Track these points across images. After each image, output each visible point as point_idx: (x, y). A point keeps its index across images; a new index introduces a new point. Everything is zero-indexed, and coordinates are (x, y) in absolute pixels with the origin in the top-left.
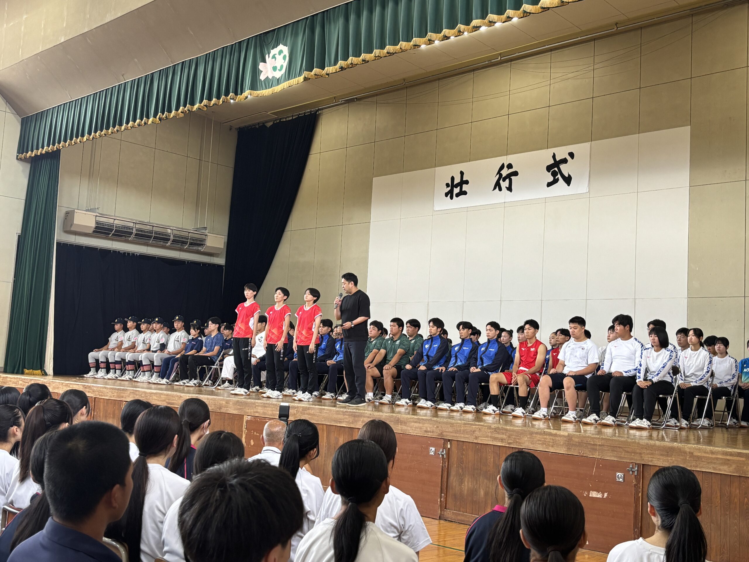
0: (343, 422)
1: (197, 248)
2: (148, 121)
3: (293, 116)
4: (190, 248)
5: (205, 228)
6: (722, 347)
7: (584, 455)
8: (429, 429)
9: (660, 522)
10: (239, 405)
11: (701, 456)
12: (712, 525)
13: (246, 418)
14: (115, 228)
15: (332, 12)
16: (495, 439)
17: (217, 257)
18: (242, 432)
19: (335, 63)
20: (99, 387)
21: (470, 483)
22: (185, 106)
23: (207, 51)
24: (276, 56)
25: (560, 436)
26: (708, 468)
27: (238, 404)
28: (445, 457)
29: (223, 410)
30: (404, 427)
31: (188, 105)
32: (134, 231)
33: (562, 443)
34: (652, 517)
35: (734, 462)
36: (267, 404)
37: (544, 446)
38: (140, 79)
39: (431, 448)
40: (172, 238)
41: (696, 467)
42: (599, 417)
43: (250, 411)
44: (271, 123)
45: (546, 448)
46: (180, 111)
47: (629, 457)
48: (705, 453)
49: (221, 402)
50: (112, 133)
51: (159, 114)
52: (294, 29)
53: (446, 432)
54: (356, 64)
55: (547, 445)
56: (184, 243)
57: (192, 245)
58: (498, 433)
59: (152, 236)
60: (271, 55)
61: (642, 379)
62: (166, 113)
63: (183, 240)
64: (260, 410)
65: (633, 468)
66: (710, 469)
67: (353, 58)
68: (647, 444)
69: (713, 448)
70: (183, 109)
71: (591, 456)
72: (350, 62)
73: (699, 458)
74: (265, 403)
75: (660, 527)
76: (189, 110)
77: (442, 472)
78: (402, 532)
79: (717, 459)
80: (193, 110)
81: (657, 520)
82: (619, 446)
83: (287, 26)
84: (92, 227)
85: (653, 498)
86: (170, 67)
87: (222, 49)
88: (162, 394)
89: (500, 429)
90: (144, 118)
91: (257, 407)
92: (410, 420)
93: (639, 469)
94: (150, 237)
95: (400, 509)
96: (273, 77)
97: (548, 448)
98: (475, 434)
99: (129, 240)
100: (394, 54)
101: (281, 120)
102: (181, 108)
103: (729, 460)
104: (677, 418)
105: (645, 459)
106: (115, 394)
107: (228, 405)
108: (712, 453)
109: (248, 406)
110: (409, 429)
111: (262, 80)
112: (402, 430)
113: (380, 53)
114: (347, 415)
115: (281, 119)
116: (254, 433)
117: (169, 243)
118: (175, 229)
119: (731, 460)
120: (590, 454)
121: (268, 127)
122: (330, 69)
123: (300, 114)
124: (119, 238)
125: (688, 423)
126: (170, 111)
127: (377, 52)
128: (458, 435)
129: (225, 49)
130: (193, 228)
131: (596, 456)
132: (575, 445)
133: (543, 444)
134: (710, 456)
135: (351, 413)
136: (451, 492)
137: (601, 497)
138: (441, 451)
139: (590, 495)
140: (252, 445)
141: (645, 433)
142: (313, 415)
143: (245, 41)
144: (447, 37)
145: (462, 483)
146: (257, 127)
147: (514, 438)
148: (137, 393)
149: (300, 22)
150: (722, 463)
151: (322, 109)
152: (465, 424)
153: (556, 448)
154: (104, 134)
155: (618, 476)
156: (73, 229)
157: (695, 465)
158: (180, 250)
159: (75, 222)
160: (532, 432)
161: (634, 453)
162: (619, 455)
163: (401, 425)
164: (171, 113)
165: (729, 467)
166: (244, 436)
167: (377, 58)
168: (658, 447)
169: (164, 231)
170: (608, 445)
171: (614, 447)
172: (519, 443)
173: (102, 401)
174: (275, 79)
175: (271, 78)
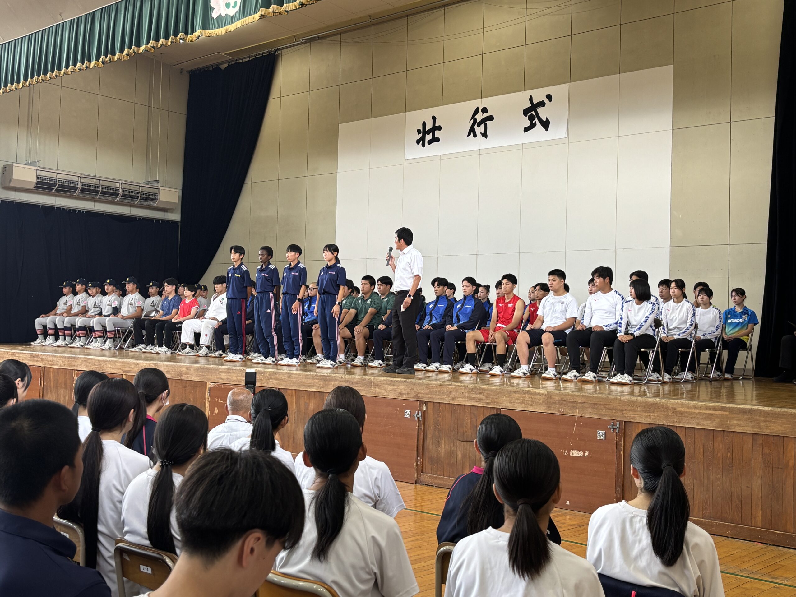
0: (314, 386)
1: (149, 203)
2: (90, 65)
3: (249, 57)
4: (142, 203)
5: (157, 181)
6: (706, 297)
7: (564, 413)
8: (403, 392)
9: (643, 484)
10: (201, 372)
12: (695, 481)
13: (209, 385)
14: (58, 183)
16: (473, 399)
17: (172, 212)
18: (205, 399)
20: (48, 355)
21: (447, 446)
22: (130, 47)
25: (539, 394)
26: (690, 423)
27: (199, 371)
28: (421, 420)
29: (184, 377)
30: (378, 390)
31: (133, 47)
32: (79, 186)
33: (541, 402)
34: (636, 479)
35: (717, 416)
36: (231, 369)
37: (523, 405)
38: (80, 19)
39: (406, 411)
40: (121, 192)
41: (680, 422)
42: (579, 373)
43: (213, 377)
44: (225, 65)
45: (525, 407)
46: (125, 53)
47: (610, 414)
48: (688, 408)
49: (181, 369)
50: (51, 78)
51: (102, 57)
55: (527, 405)
56: (135, 198)
57: (143, 199)
58: (476, 393)
59: (99, 191)
61: (623, 333)
62: (109, 55)
63: (134, 194)
64: (223, 376)
65: (614, 425)
66: (694, 424)
68: (629, 400)
69: (697, 403)
70: (128, 51)
71: (571, 414)
73: (681, 413)
74: (228, 369)
75: (643, 490)
76: (134, 52)
77: (418, 435)
78: (377, 501)
79: (700, 414)
80: (139, 52)
81: (639, 482)
82: (599, 403)
84: (32, 182)
85: (636, 460)
86: (113, 4)
88: (116, 361)
89: (478, 389)
90: (86, 62)
91: (220, 374)
92: (384, 382)
93: (621, 427)
94: (97, 192)
95: (374, 477)
96: (226, 15)
97: (527, 407)
98: (452, 395)
99: (73, 196)
101: (237, 62)
102: (126, 50)
103: (712, 415)
104: (659, 372)
105: (627, 415)
106: (66, 363)
107: (189, 371)
108: (695, 407)
109: (211, 373)
110: (383, 391)
111: (215, 18)
112: (375, 393)
114: (317, 379)
115: (236, 60)
116: (218, 400)
117: (118, 198)
118: (124, 182)
119: (714, 414)
120: (570, 412)
121: (223, 69)
122: (288, 6)
123: (257, 55)
124: (64, 194)
125: (670, 377)
126: (113, 53)
128: (434, 396)
130: (143, 181)
131: (577, 413)
132: (555, 403)
133: (521, 403)
134: (694, 411)
135: (321, 377)
136: (427, 455)
137: (582, 456)
138: (417, 413)
139: (571, 455)
140: (216, 413)
141: (626, 389)
142: (281, 380)
145: (439, 446)
146: (211, 69)
147: (492, 398)
148: (89, 361)
150: (705, 418)
151: (282, 49)
152: (441, 385)
153: (535, 407)
154: (42, 80)
155: (599, 434)
156: (12, 184)
157: (678, 421)
158: (131, 205)
159: (15, 177)
160: (510, 391)
161: (615, 410)
162: (600, 413)
163: (374, 388)
164: (115, 55)
165: (712, 422)
166: (207, 404)
168: (640, 403)
169: (112, 184)
170: (589, 402)
171: (594, 404)
172: (497, 403)
173: (52, 370)
174: (228, 16)
175: (224, 16)
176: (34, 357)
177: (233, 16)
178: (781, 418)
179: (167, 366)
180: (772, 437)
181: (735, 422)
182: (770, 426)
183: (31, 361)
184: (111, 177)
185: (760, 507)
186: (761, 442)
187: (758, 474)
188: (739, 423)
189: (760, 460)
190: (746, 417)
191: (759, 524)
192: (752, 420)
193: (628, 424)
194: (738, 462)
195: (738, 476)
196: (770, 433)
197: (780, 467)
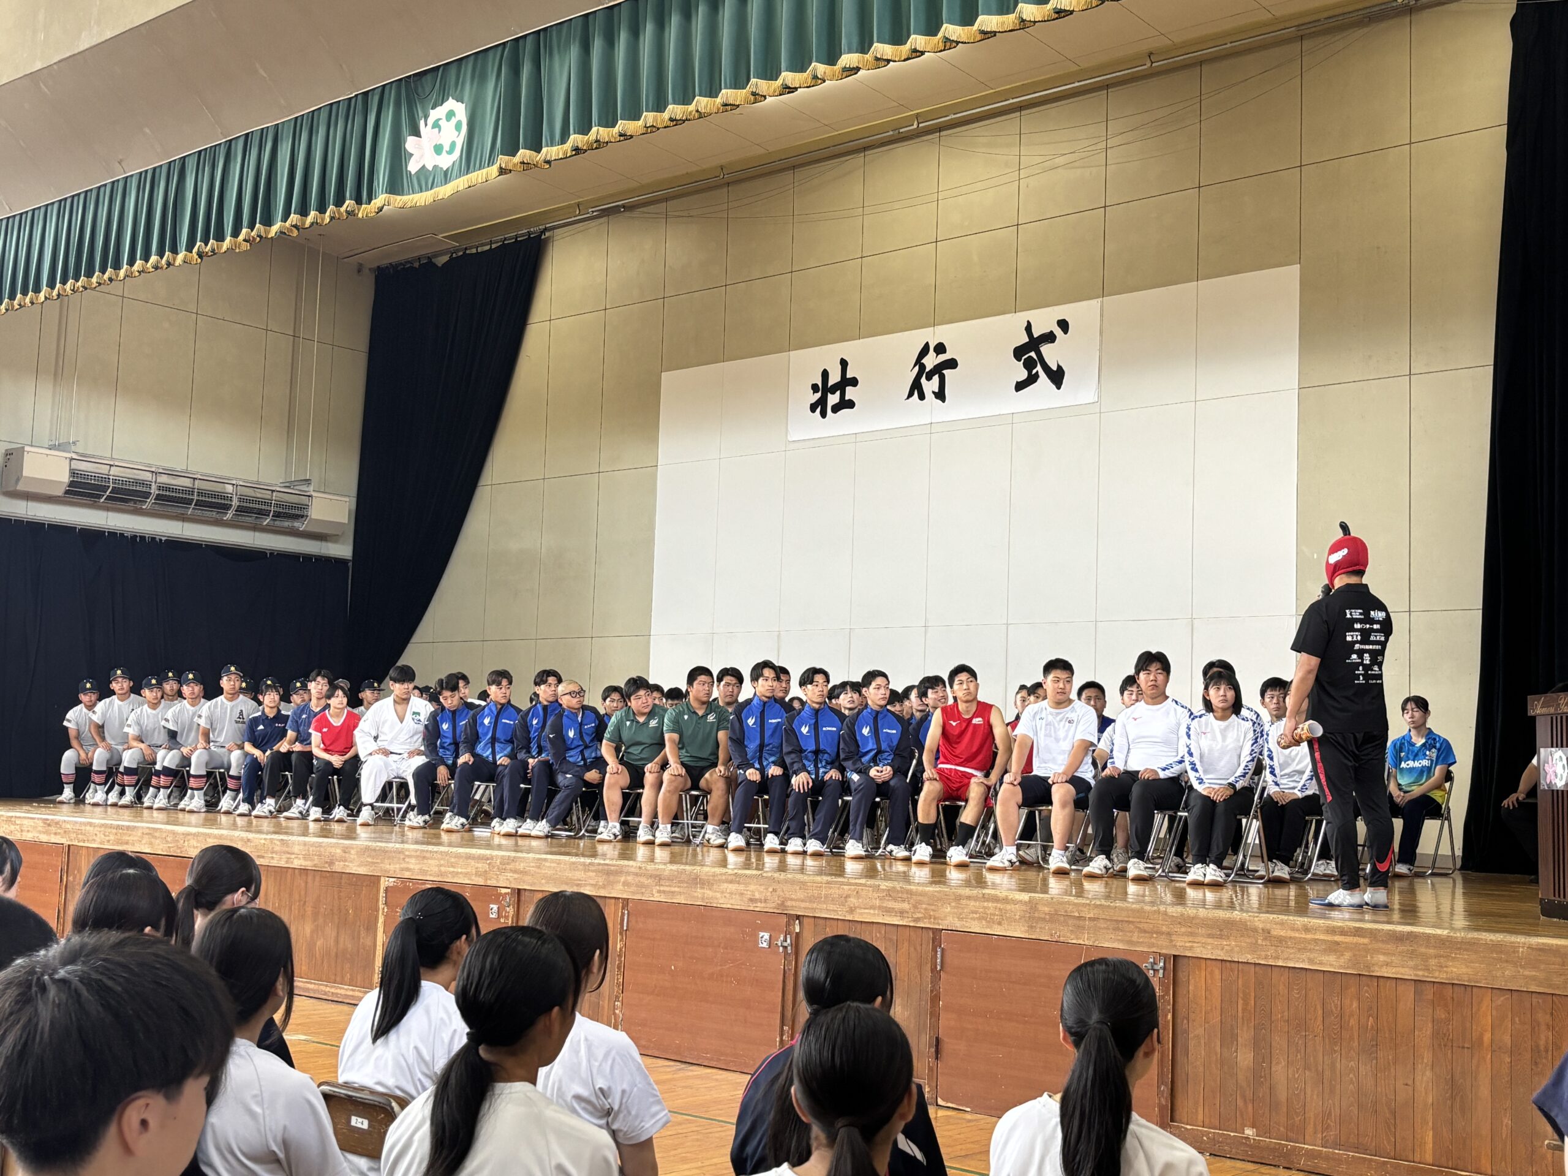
0: (585, 885)
1: (290, 524)
2: (174, 260)
3: (491, 243)
4: (276, 523)
5: (307, 482)
7: (1062, 939)
8: (757, 896)
10: (369, 856)
11: (1285, 937)
12: (1307, 1073)
13: (384, 883)
14: (111, 485)
15: (554, 33)
16: (889, 911)
17: (336, 542)
18: (377, 911)
19: (564, 140)
20: (76, 823)
22: (252, 226)
23: (296, 113)
25: (1015, 902)
26: (1299, 960)
27: (366, 854)
28: (789, 952)
29: (338, 867)
30: (709, 893)
31: (258, 225)
32: (154, 490)
33: (1017, 917)
35: (1348, 947)
36: (427, 851)
37: (984, 922)
38: (158, 171)
39: (761, 934)
40: (235, 503)
41: (1277, 958)
43: (393, 867)
44: (445, 259)
45: (988, 928)
46: (241, 237)
47: (1146, 940)
48: (1293, 929)
49: (333, 850)
50: (100, 284)
51: (198, 244)
52: (479, 66)
53: (792, 900)
54: (607, 143)
55: (989, 922)
56: (264, 513)
57: (277, 517)
58: (895, 900)
59: (193, 499)
60: (430, 121)
62: (211, 241)
63: (260, 507)
64: (413, 864)
65: (1155, 963)
66: (1303, 961)
67: (601, 129)
68: (1182, 915)
69: (1309, 920)
70: (248, 234)
71: (1074, 942)
72: (594, 138)
73: (1281, 940)
74: (422, 851)
76: (260, 236)
77: (784, 982)
79: (1316, 941)
80: (269, 236)
82: (1126, 919)
83: (464, 62)
84: (60, 482)
86: (220, 144)
87: (328, 108)
89: (897, 891)
90: (167, 253)
91: (407, 860)
92: (720, 877)
93: (1167, 965)
94: (190, 502)
97: (991, 928)
98: (849, 903)
99: (141, 508)
100: (684, 121)
101: (468, 252)
102: (244, 231)
103: (1337, 943)
105: (1178, 944)
106: (112, 837)
107: (347, 855)
108: (1307, 929)
109: (389, 858)
110: (718, 895)
111: (413, 173)
112: (703, 899)
113: (655, 119)
115: (466, 249)
117: (230, 515)
118: (241, 483)
119: (1342, 942)
120: (1073, 937)
121: (440, 265)
122: (552, 151)
123: (505, 239)
124: (122, 505)
126: (220, 238)
127: (649, 117)
128: (815, 905)
129: (334, 107)
130: (281, 481)
131: (1085, 940)
132: (1044, 919)
133: (981, 919)
134: (1303, 936)
135: (601, 867)
138: (782, 938)
142: (524, 873)
143: (376, 91)
144: (789, 88)
146: (416, 265)
147: (926, 909)
148: (157, 834)
149: (491, 54)
150: (1325, 950)
151: (552, 229)
152: (828, 883)
153: (1007, 927)
154: (83, 287)
156: (21, 487)
157: (1274, 955)
158: (255, 528)
159: (26, 473)
160: (960, 895)
161: (1157, 933)
162: (1128, 938)
163: (702, 888)
164: (223, 240)
165: (1338, 958)
166: (381, 920)
167: (651, 129)
168: (1203, 919)
169: (218, 488)
170: (1108, 918)
171: (1116, 921)
172: (935, 919)
173: (84, 852)
174: (439, 170)
175: (430, 169)
176: (49, 825)
177: (448, 169)
178: (1466, 950)
179: (305, 844)
180: (1451, 986)
181: (1382, 958)
182: (1446, 967)
183: (44, 833)
184: (219, 473)
185: (1430, 1124)
186: (1430, 997)
187: (1425, 1061)
188: (1388, 959)
189: (1430, 1031)
190: (1401, 948)
191: (1429, 1158)
192: (1412, 954)
193: (1181, 962)
194: (1387, 1035)
195: (1389, 1063)
196: (1447, 979)
197: (1466, 1045)
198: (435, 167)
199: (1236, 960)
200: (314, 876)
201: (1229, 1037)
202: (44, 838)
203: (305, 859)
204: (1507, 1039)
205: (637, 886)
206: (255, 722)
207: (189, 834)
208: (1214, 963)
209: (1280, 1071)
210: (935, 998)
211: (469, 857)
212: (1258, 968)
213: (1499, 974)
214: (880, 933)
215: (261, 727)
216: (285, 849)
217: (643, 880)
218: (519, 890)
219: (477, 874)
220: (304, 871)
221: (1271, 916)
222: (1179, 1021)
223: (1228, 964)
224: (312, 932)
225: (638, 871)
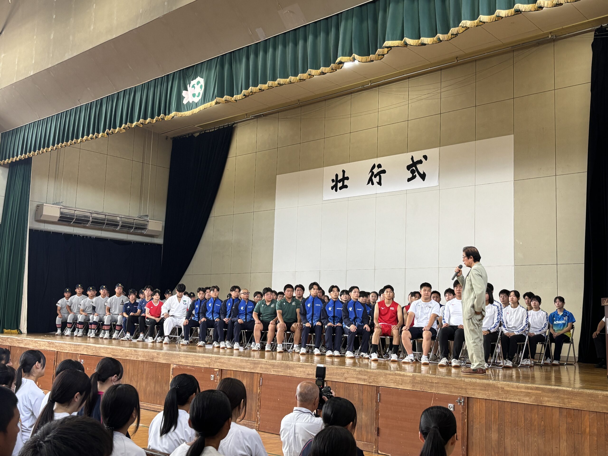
0: (246, 368)
1: (141, 231)
2: (98, 136)
3: (215, 128)
4: (136, 231)
5: (147, 216)
6: (537, 303)
7: (425, 390)
8: (310, 373)
11: (510, 390)
12: (519, 443)
13: (172, 366)
14: (75, 217)
15: (237, 53)
16: (359, 379)
17: (157, 238)
18: (170, 377)
19: (241, 92)
20: (60, 343)
22: (126, 124)
23: (143, 82)
24: (195, 85)
25: (407, 376)
26: (515, 399)
27: (166, 355)
29: (155, 360)
30: (292, 371)
31: (128, 123)
32: (91, 219)
33: (408, 382)
35: (533, 394)
36: (188, 355)
37: (395, 384)
38: (92, 103)
40: (120, 224)
41: (506, 398)
43: (176, 361)
44: (198, 134)
45: (397, 386)
46: (122, 127)
47: (457, 391)
48: (513, 387)
49: (153, 354)
50: (71, 145)
51: (107, 130)
52: (209, 65)
54: (255, 92)
55: (397, 384)
56: (131, 228)
57: (137, 229)
58: (362, 375)
59: (105, 223)
60: (191, 85)
62: (112, 129)
63: (130, 225)
64: (183, 359)
65: (460, 400)
66: (517, 400)
67: (253, 88)
68: (471, 382)
70: (125, 126)
71: (429, 391)
72: (251, 91)
73: (508, 391)
74: (186, 354)
76: (128, 127)
79: (521, 392)
80: (132, 127)
82: (449, 383)
83: (203, 63)
84: (57, 217)
86: (115, 94)
87: (154, 81)
88: (108, 348)
89: (363, 372)
90: (95, 133)
91: (181, 358)
92: (296, 366)
93: (465, 401)
94: (104, 223)
98: (344, 376)
99: (86, 226)
100: (283, 85)
101: (206, 132)
102: (123, 125)
103: (529, 393)
105: (469, 393)
106: (73, 348)
107: (159, 356)
108: (518, 387)
109: (174, 357)
110: (296, 372)
111: (185, 104)
112: (290, 374)
113: (272, 84)
114: (249, 362)
115: (205, 130)
117: (118, 228)
118: (123, 217)
119: (531, 393)
120: (429, 390)
121: (196, 137)
122: (237, 97)
123: (220, 127)
124: (79, 225)
126: (115, 128)
127: (270, 83)
128: (332, 377)
129: (157, 80)
130: (137, 216)
131: (434, 391)
132: (418, 383)
133: (394, 382)
134: (516, 390)
135: (252, 361)
143: (172, 74)
144: (324, 73)
146: (187, 136)
147: (373, 379)
148: (89, 348)
149: (213, 60)
150: (525, 395)
151: (237, 123)
152: (337, 368)
153: (404, 386)
154: (65, 146)
155: (450, 406)
156: (42, 218)
157: (505, 397)
158: (128, 233)
159: (44, 213)
160: (386, 373)
161: (461, 388)
162: (450, 390)
164: (116, 128)
165: (530, 398)
167: (271, 87)
168: (479, 383)
169: (114, 218)
170: (442, 382)
171: (446, 384)
172: (377, 382)
173: (63, 354)
175: (191, 102)
176: (50, 344)
177: (197, 103)
178: (578, 396)
179: (143, 352)
180: (573, 410)
181: (546, 399)
182: (571, 402)
183: (48, 347)
184: (115, 213)
186: (565, 414)
187: (564, 438)
188: (549, 399)
189: (565, 427)
190: (554, 395)
192: (558, 397)
193: (470, 399)
194: (549, 429)
195: (550, 439)
196: (572, 407)
197: (580, 433)
198: (193, 102)
199: (491, 399)
200: (146, 364)
201: (488, 428)
202: (48, 349)
203: (143, 357)
204: (595, 431)
205: (265, 368)
206: (127, 305)
207: (101, 348)
208: (483, 400)
209: (508, 442)
210: (377, 413)
211: (203, 357)
212: (499, 402)
213: (592, 405)
214: (356, 387)
215: (129, 307)
216: (136, 353)
217: (268, 366)
218: (222, 370)
219: (206, 363)
220: (143, 362)
221: (504, 382)
222: (469, 422)
223: (488, 400)
224: (146, 385)
225: (266, 363)
